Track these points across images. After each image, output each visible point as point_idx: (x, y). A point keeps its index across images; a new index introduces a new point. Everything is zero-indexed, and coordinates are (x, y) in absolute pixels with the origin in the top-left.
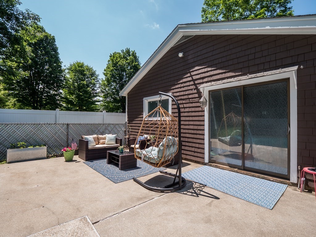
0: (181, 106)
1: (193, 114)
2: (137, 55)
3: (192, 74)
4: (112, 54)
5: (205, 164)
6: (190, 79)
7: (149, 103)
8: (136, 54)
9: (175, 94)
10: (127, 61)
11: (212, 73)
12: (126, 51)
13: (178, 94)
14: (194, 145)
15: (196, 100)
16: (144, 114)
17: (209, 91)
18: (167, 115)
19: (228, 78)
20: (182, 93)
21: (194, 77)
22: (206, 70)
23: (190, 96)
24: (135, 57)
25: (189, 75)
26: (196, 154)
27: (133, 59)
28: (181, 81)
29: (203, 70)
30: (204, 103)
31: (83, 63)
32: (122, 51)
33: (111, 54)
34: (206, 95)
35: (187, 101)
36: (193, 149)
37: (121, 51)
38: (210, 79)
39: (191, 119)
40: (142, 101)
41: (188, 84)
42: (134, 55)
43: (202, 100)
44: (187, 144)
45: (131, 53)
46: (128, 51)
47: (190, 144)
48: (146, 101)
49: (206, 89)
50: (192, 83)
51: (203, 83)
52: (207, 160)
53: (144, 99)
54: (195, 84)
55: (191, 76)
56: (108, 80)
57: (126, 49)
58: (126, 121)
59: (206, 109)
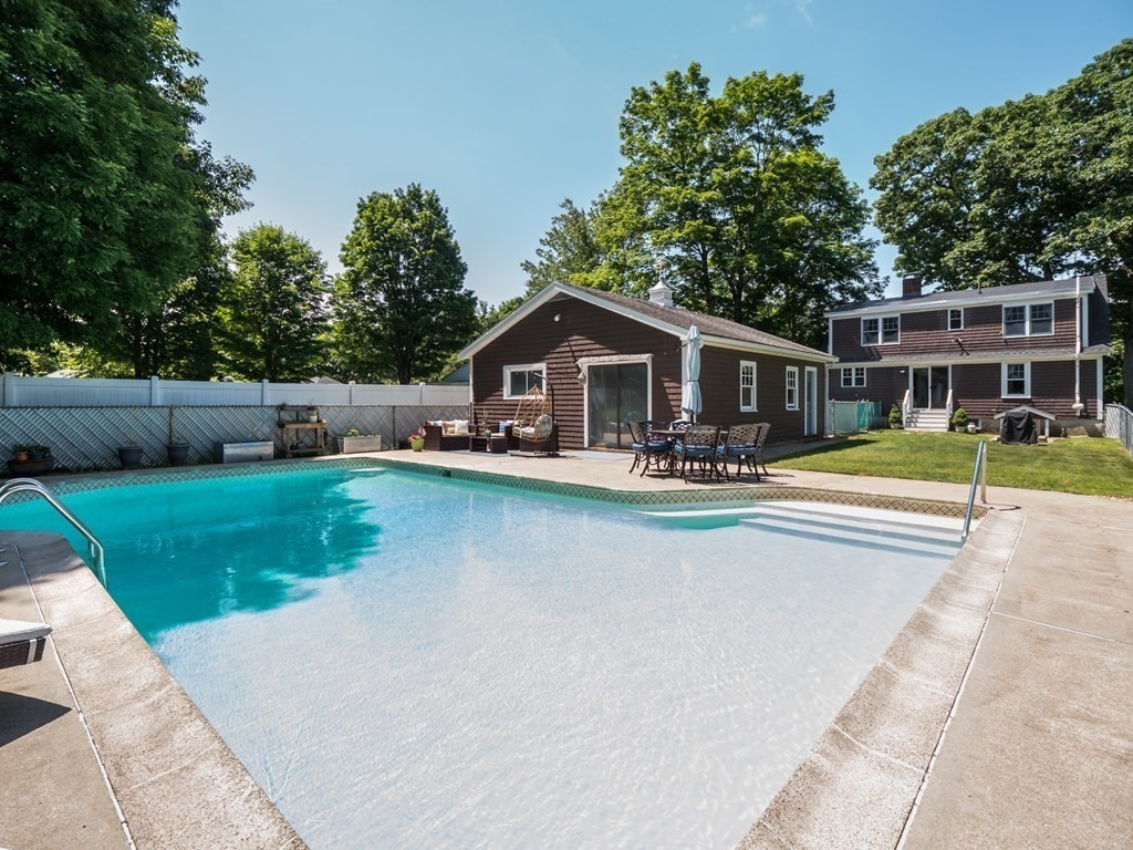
0: (556, 392)
1: (572, 392)
2: (443, 204)
3: (571, 343)
4: (366, 200)
5: (585, 449)
6: (568, 349)
7: (513, 374)
8: (437, 200)
9: (551, 366)
10: (414, 226)
11: (591, 347)
12: (410, 192)
13: (554, 366)
14: (573, 429)
15: (575, 375)
16: (505, 389)
17: (589, 367)
18: (542, 394)
19: (605, 355)
20: (559, 365)
21: (574, 348)
22: (585, 342)
23: (569, 370)
24: (438, 212)
25: (566, 344)
26: (575, 440)
27: (431, 217)
28: (558, 350)
29: (582, 342)
30: (583, 380)
31: (281, 228)
32: (399, 192)
33: (361, 199)
34: (585, 370)
35: (565, 376)
36: (572, 434)
37: (395, 191)
38: (589, 353)
39: (570, 397)
40: (502, 371)
41: (566, 355)
42: (433, 204)
43: (580, 377)
44: (565, 429)
45: (425, 197)
46: (415, 194)
47: (569, 429)
48: (508, 371)
49: (584, 363)
50: (570, 354)
51: (582, 356)
52: (586, 445)
53: (505, 367)
54: (574, 357)
55: (570, 346)
56: (355, 280)
57: (409, 187)
58: (471, 400)
59: (586, 386)
